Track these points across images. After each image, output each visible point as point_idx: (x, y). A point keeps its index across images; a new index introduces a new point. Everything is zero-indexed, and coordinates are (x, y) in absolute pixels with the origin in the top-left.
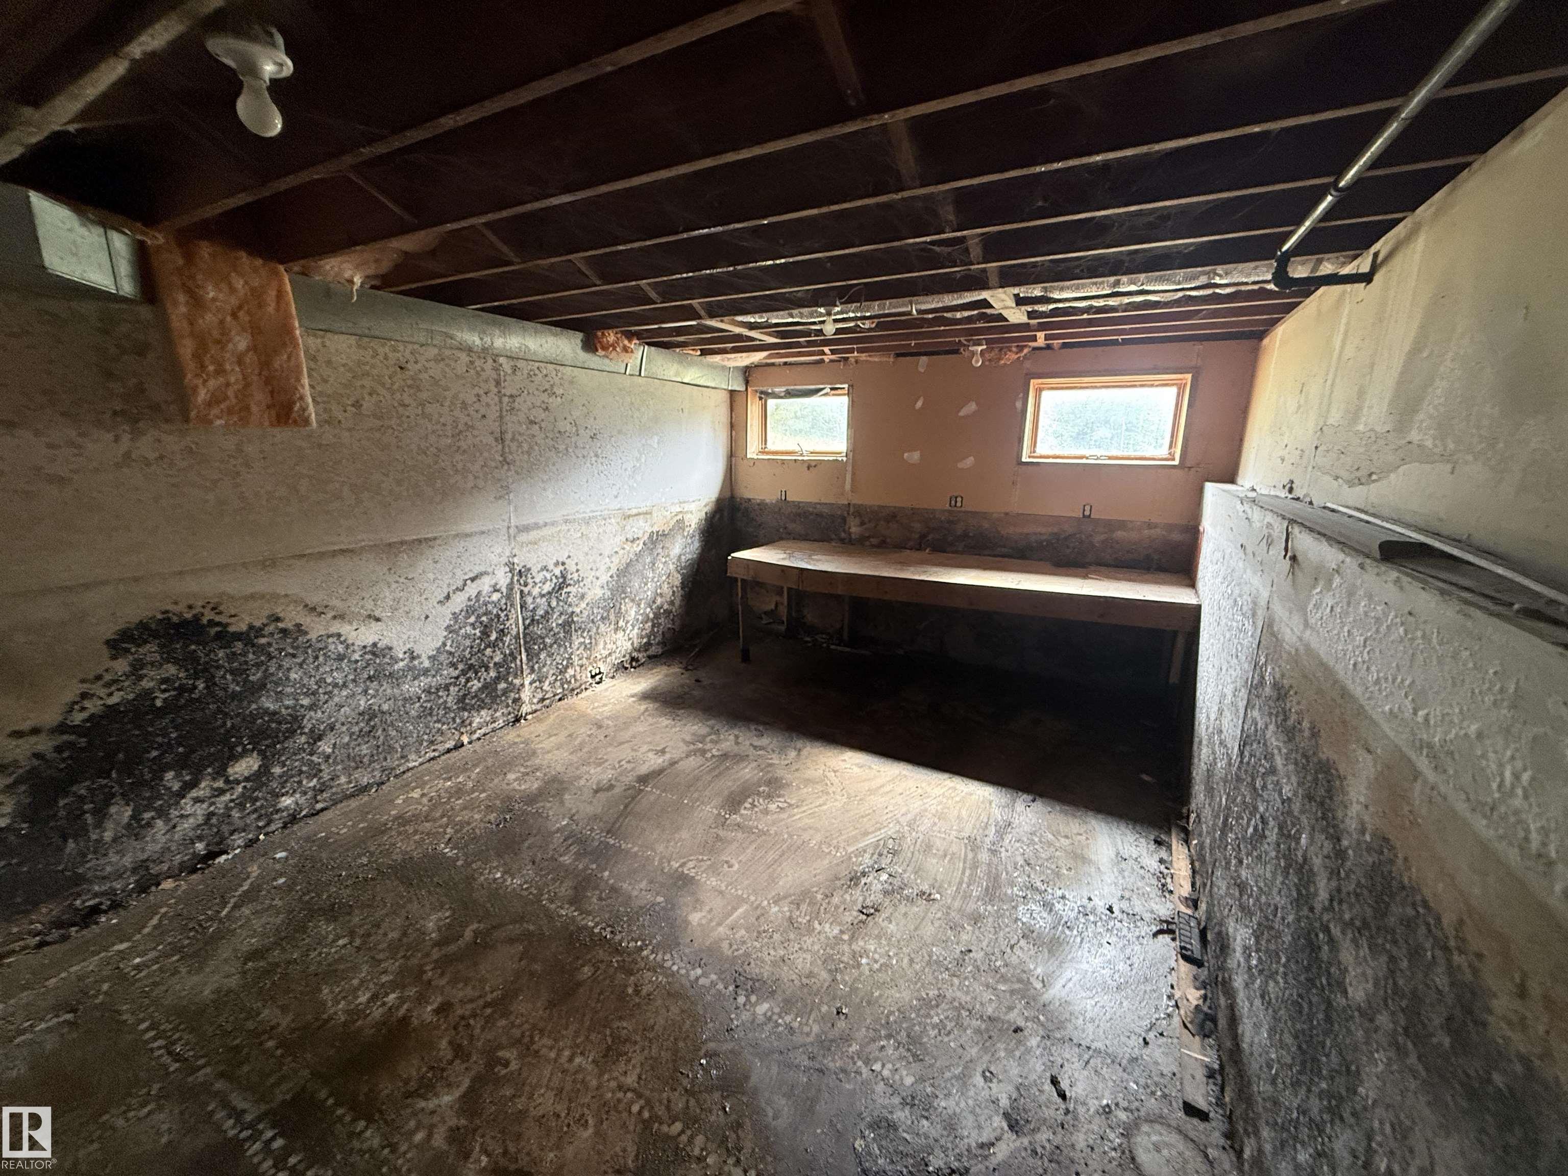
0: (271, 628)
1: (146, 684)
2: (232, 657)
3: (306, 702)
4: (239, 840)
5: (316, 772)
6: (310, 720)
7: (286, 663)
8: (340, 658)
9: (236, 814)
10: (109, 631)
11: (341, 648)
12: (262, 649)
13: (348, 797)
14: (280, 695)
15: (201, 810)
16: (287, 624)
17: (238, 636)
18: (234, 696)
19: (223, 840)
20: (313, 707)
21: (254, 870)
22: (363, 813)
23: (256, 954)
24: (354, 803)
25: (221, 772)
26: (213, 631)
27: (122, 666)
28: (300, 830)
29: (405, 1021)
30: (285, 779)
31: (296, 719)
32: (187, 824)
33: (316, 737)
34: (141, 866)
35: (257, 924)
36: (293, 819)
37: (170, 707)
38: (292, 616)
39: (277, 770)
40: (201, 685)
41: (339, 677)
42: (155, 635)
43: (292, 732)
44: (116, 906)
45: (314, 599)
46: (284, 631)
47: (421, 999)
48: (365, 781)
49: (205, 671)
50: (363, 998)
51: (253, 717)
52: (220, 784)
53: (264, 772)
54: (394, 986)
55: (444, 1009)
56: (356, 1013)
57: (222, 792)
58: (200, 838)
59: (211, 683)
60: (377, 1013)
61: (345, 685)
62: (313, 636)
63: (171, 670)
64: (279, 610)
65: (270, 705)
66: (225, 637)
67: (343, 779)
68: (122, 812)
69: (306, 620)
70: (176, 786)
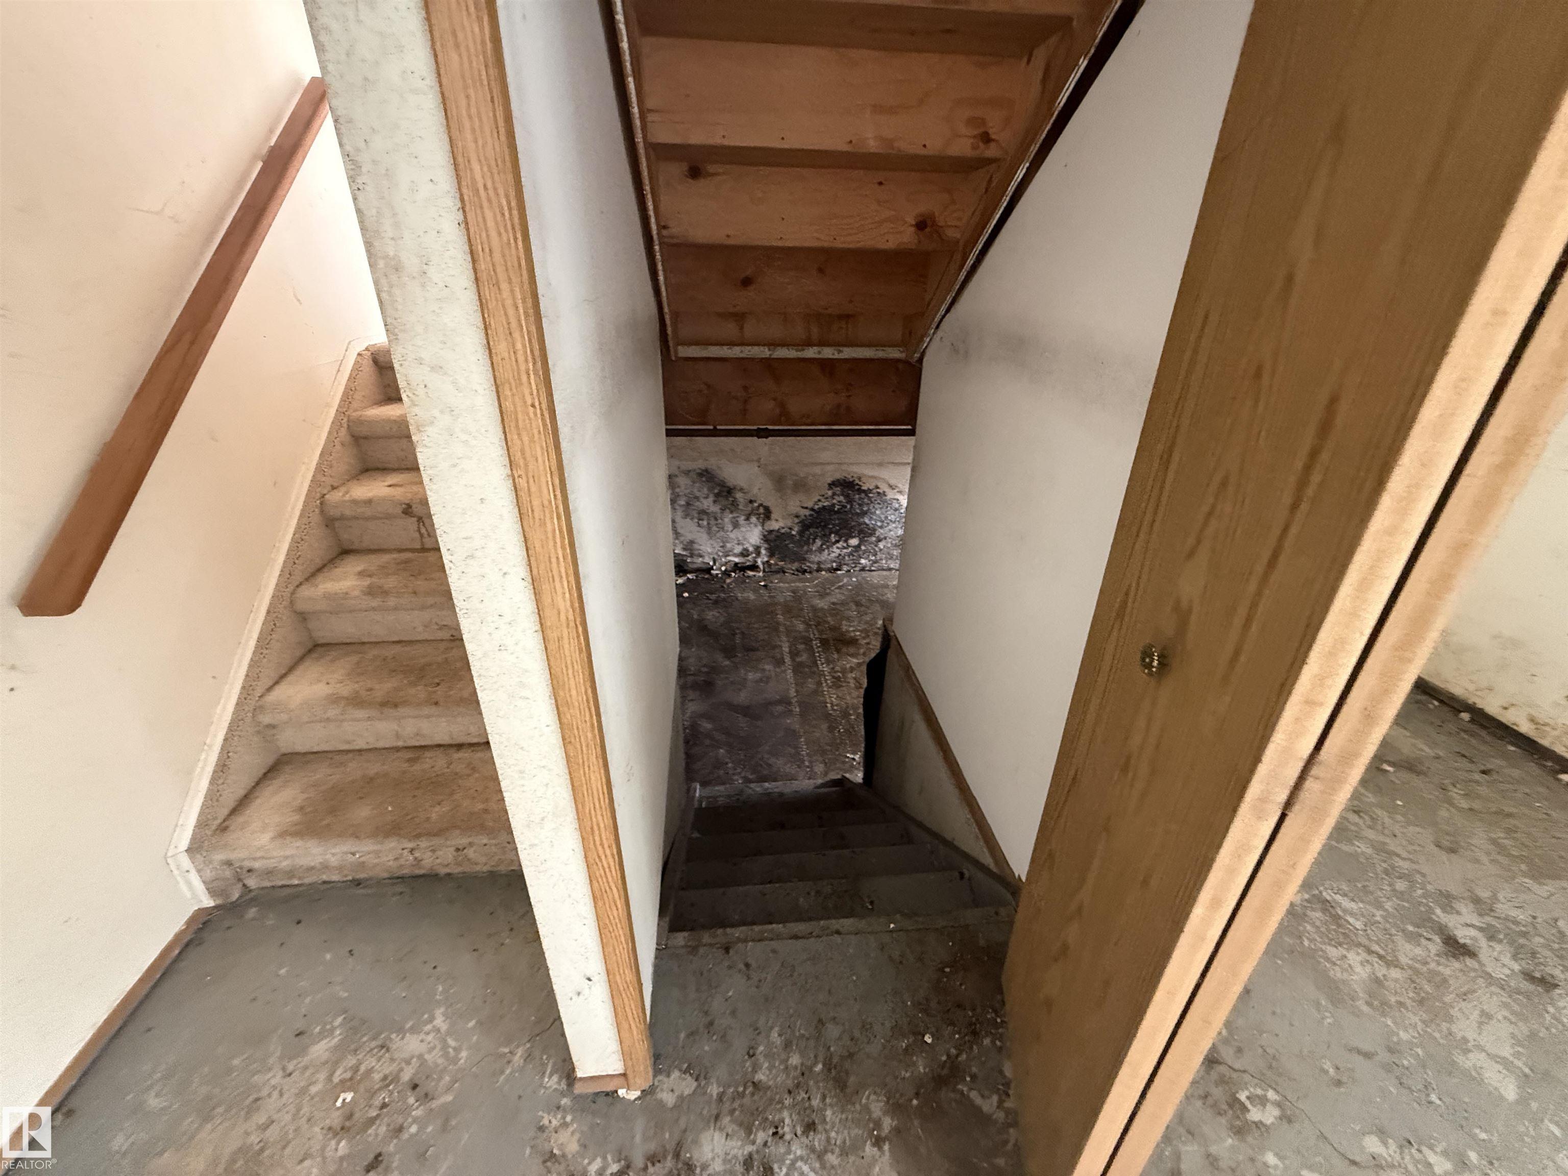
0: (875, 491)
1: (835, 501)
2: (860, 499)
3: (879, 524)
4: (845, 568)
5: (875, 555)
6: (880, 532)
7: (877, 506)
8: (896, 510)
9: (847, 558)
10: (829, 480)
11: (897, 506)
12: (869, 498)
13: (883, 570)
14: (871, 519)
15: (838, 551)
16: (881, 491)
17: (864, 491)
18: (858, 514)
19: (840, 566)
20: (881, 527)
21: (845, 580)
22: (886, 578)
23: (834, 604)
24: (885, 573)
25: (846, 541)
26: (857, 487)
27: (830, 493)
28: (864, 574)
29: (857, 640)
30: (864, 553)
31: (875, 530)
32: (833, 555)
33: (879, 540)
34: (819, 563)
35: (838, 596)
36: (863, 569)
37: (838, 512)
38: (884, 488)
39: (863, 548)
40: (849, 506)
41: (892, 517)
42: (841, 485)
43: (871, 535)
44: (810, 572)
45: (892, 482)
46: (879, 493)
47: (864, 638)
48: (892, 566)
49: (850, 501)
50: (851, 629)
51: (860, 524)
52: (845, 545)
53: (859, 546)
54: (860, 631)
55: (868, 644)
56: (848, 631)
57: (844, 548)
58: (835, 561)
59: (851, 507)
60: (852, 634)
61: (894, 522)
62: (888, 497)
63: (842, 498)
64: (879, 484)
65: (867, 521)
66: (860, 491)
67: (884, 562)
68: (819, 542)
69: (887, 490)
70: (834, 540)
